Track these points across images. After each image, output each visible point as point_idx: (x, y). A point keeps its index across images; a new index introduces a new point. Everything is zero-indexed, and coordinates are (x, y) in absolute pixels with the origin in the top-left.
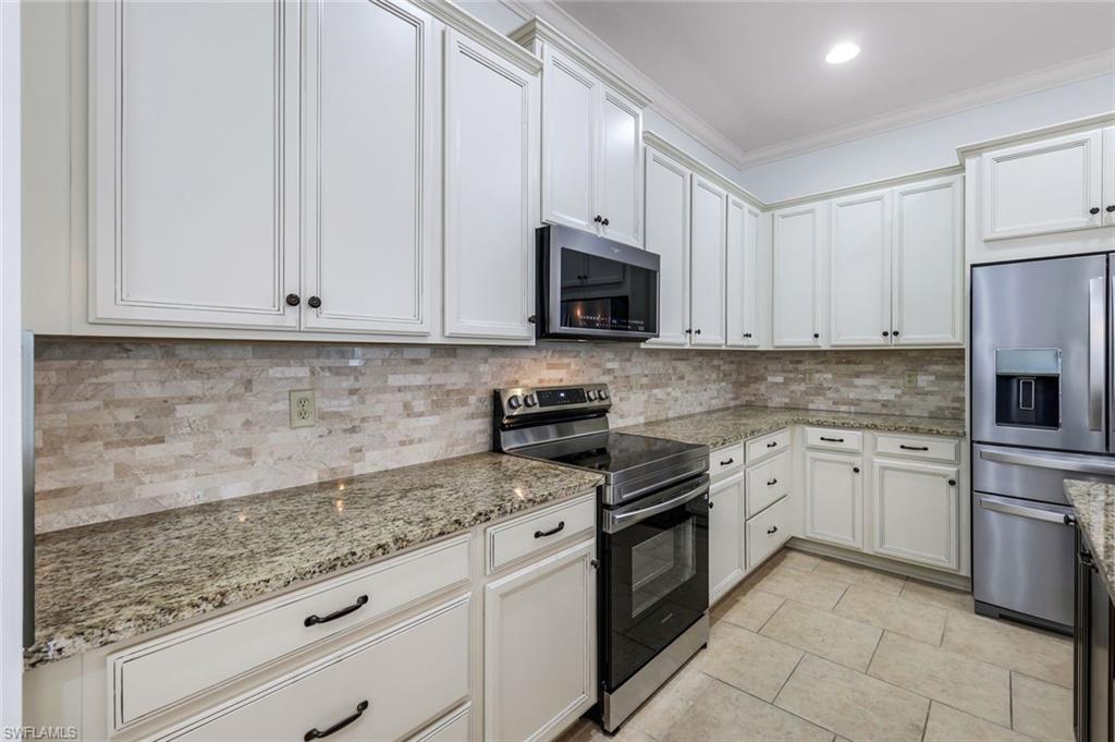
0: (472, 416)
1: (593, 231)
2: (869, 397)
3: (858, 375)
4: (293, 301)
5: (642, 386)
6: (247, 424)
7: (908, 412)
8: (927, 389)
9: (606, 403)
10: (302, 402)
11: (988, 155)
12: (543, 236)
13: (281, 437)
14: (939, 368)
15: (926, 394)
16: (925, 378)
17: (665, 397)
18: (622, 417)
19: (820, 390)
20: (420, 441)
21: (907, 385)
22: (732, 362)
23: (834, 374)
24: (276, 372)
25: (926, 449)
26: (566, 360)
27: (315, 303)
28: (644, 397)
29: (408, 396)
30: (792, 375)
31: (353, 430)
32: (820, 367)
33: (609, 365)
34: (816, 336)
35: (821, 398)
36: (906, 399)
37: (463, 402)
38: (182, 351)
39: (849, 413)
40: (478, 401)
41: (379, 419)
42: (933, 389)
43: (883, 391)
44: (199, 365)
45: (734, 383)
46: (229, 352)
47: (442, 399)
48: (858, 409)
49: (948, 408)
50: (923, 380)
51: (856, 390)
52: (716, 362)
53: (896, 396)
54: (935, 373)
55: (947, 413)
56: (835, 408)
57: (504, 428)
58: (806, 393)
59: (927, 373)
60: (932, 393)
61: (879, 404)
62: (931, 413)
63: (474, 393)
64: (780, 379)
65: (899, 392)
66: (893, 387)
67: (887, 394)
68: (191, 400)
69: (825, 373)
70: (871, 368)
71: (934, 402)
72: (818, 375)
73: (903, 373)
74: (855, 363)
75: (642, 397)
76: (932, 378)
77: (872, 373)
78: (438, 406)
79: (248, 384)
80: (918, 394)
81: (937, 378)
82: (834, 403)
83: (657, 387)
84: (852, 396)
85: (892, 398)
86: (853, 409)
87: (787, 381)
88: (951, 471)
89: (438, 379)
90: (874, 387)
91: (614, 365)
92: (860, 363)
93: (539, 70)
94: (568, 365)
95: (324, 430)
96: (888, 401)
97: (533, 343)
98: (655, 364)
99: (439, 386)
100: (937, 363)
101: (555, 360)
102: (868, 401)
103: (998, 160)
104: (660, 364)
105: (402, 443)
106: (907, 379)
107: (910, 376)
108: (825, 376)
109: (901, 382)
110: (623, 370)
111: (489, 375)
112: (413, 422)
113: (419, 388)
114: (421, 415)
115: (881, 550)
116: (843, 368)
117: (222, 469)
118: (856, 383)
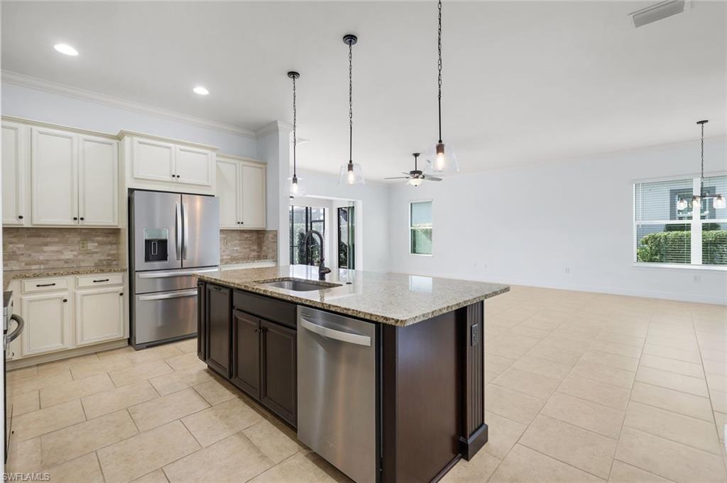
2: (55, 258)
3: (46, 244)
7: (82, 264)
8: (93, 250)
11: (136, 139)
14: (100, 239)
15: (93, 253)
16: (92, 244)
21: (81, 249)
23: (25, 245)
25: (108, 280)
32: (14, 240)
34: (21, 217)
35: (15, 262)
36: (80, 257)
39: (40, 269)
42: (96, 250)
43: (65, 253)
48: (47, 266)
49: (105, 260)
50: (91, 246)
51: (46, 254)
53: (74, 256)
54: (98, 242)
55: (104, 262)
56: (28, 267)
59: (93, 241)
60: (96, 253)
61: (63, 262)
62: (96, 263)
65: (76, 253)
66: (72, 251)
67: (68, 255)
69: (17, 244)
70: (56, 240)
71: (97, 257)
72: (11, 246)
73: (79, 242)
74: (45, 237)
76: (96, 244)
77: (57, 242)
80: (88, 253)
81: (99, 244)
82: (26, 264)
84: (41, 258)
85: (71, 257)
86: (42, 267)
88: (120, 289)
90: (58, 251)
92: (47, 237)
96: (69, 259)
100: (98, 236)
102: (54, 260)
106: (81, 245)
107: (83, 244)
108: (19, 246)
109: (77, 247)
115: (83, 343)
116: (34, 240)
118: (45, 250)
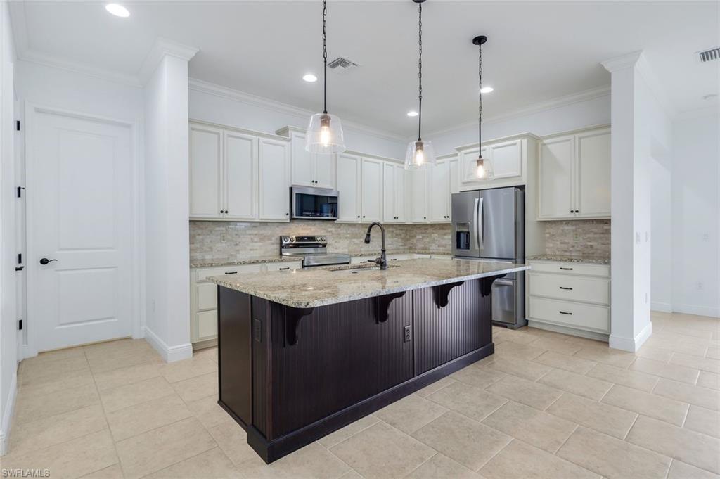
0: (273, 244)
1: (312, 186)
4: (222, 212)
5: (346, 238)
6: (211, 241)
9: (325, 242)
10: (224, 236)
12: (291, 189)
13: (219, 246)
17: (359, 242)
18: (336, 248)
19: (433, 241)
20: (256, 250)
22: (402, 230)
24: (217, 229)
26: (309, 227)
27: (227, 212)
28: (348, 242)
29: (252, 236)
30: (424, 235)
31: (237, 245)
33: (330, 229)
34: (425, 218)
35: (434, 244)
37: (270, 239)
38: (198, 223)
40: (275, 239)
41: (244, 243)
44: (202, 226)
45: (402, 239)
46: (207, 224)
47: (263, 238)
52: (391, 229)
57: (283, 248)
58: (429, 243)
63: (273, 236)
64: (421, 237)
68: (199, 235)
75: (347, 242)
78: (262, 240)
79: (211, 232)
82: (438, 246)
83: (354, 238)
87: (423, 237)
89: (261, 232)
91: (333, 229)
93: (289, 140)
94: (311, 229)
95: (229, 244)
97: (289, 221)
98: (353, 229)
99: (262, 234)
101: (305, 227)
103: (466, 154)
104: (357, 229)
105: (251, 250)
110: (336, 231)
111: (279, 231)
112: (254, 244)
113: (256, 234)
114: (256, 242)
116: (441, 232)
117: (205, 251)
